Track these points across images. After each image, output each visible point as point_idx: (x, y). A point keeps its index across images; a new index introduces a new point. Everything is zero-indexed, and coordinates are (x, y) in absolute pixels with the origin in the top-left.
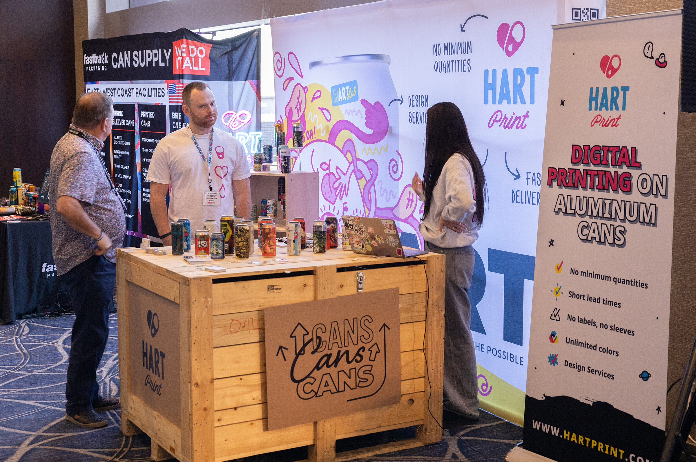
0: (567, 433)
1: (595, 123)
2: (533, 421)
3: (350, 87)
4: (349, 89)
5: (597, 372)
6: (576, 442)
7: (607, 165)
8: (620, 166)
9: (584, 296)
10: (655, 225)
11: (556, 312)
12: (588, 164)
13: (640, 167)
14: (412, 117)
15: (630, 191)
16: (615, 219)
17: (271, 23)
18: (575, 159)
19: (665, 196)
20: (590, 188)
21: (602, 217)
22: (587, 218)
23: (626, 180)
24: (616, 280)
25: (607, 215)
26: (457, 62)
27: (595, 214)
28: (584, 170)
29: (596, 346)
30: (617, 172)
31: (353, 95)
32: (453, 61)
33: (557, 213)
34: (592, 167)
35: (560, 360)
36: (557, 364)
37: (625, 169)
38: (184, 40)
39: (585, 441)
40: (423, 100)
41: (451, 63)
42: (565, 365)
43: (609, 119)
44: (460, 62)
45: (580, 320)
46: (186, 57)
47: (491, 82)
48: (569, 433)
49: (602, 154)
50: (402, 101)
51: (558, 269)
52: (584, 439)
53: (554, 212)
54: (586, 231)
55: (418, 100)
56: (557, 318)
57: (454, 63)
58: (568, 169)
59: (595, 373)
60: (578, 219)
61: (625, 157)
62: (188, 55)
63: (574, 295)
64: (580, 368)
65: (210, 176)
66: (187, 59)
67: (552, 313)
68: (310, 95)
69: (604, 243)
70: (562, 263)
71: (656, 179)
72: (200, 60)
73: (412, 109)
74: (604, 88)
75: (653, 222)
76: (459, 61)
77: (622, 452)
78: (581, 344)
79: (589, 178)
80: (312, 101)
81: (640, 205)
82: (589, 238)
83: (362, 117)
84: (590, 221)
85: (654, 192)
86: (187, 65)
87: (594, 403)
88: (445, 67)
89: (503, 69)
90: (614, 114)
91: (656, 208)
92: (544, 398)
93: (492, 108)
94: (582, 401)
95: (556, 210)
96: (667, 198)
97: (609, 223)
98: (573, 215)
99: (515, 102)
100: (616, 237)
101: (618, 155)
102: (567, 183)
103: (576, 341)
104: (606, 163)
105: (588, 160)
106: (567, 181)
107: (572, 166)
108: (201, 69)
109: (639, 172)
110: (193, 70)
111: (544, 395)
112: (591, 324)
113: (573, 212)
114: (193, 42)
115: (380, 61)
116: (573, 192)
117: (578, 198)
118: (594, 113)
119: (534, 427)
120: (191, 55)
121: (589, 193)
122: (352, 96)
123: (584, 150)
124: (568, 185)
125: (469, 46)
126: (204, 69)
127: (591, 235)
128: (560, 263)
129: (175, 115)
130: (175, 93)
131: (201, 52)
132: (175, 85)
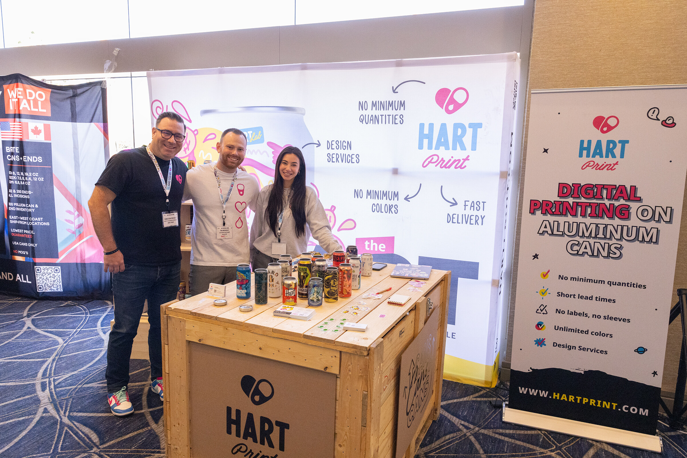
0: (556, 394)
1: (586, 167)
2: (520, 388)
3: (253, 132)
4: (252, 134)
5: (589, 350)
6: (566, 400)
7: (602, 198)
8: (617, 199)
9: (574, 295)
10: (656, 242)
11: (542, 308)
12: (579, 197)
13: (640, 201)
14: (331, 157)
15: (628, 218)
16: (610, 239)
17: (149, 76)
18: (563, 193)
19: (670, 222)
20: (581, 216)
21: (596, 237)
22: (577, 238)
23: (623, 210)
24: (610, 283)
25: (601, 235)
26: (387, 117)
27: (587, 234)
28: (573, 202)
29: (588, 331)
30: (614, 204)
31: (257, 138)
32: (382, 116)
33: (542, 234)
34: (583, 200)
35: (549, 342)
36: (545, 345)
37: (622, 202)
38: (20, 84)
39: (576, 399)
40: (345, 144)
41: (380, 117)
42: (554, 346)
43: (603, 164)
44: (391, 117)
45: (569, 313)
46: (23, 99)
47: (427, 133)
48: (558, 394)
49: (595, 190)
50: (319, 145)
51: (544, 276)
52: (575, 397)
53: (538, 233)
54: (576, 248)
55: (339, 144)
56: (544, 311)
57: (384, 117)
58: (554, 201)
59: (586, 350)
60: (566, 239)
61: (622, 193)
62: (26, 97)
63: (563, 295)
64: (570, 348)
65: (224, 213)
66: (25, 101)
67: (538, 308)
68: (201, 137)
69: (597, 256)
70: (549, 271)
71: (658, 210)
72: (40, 103)
73: (331, 151)
74: (598, 141)
75: (654, 240)
76: (389, 115)
77: (615, 405)
78: (571, 330)
79: (580, 209)
80: (204, 142)
81: (639, 229)
82: (580, 253)
83: (268, 156)
84: (581, 240)
85: (657, 219)
86: (25, 106)
87: (585, 372)
88: (373, 120)
89: (442, 124)
90: (610, 160)
91: (658, 231)
92: (531, 371)
93: (426, 153)
94: (572, 371)
95: (541, 232)
96: (672, 223)
97: (602, 242)
98: (562, 235)
99: (454, 148)
100: (611, 252)
101: (615, 192)
102: (553, 212)
103: (566, 328)
104: (601, 197)
105: (578, 194)
106: (554, 210)
107: (558, 199)
108: (41, 110)
109: (638, 204)
110: (31, 111)
111: (531, 368)
112: (582, 315)
113: (561, 233)
114: (31, 87)
115: (292, 112)
116: (561, 219)
117: (567, 224)
118: (585, 159)
119: (521, 392)
120: (28, 98)
121: (579, 219)
122: (255, 139)
123: (573, 187)
124: (555, 213)
125: (402, 104)
126: (45, 111)
127: (582, 250)
128: (547, 271)
129: (10, 149)
130: (9, 130)
131: (40, 96)
132: (9, 123)
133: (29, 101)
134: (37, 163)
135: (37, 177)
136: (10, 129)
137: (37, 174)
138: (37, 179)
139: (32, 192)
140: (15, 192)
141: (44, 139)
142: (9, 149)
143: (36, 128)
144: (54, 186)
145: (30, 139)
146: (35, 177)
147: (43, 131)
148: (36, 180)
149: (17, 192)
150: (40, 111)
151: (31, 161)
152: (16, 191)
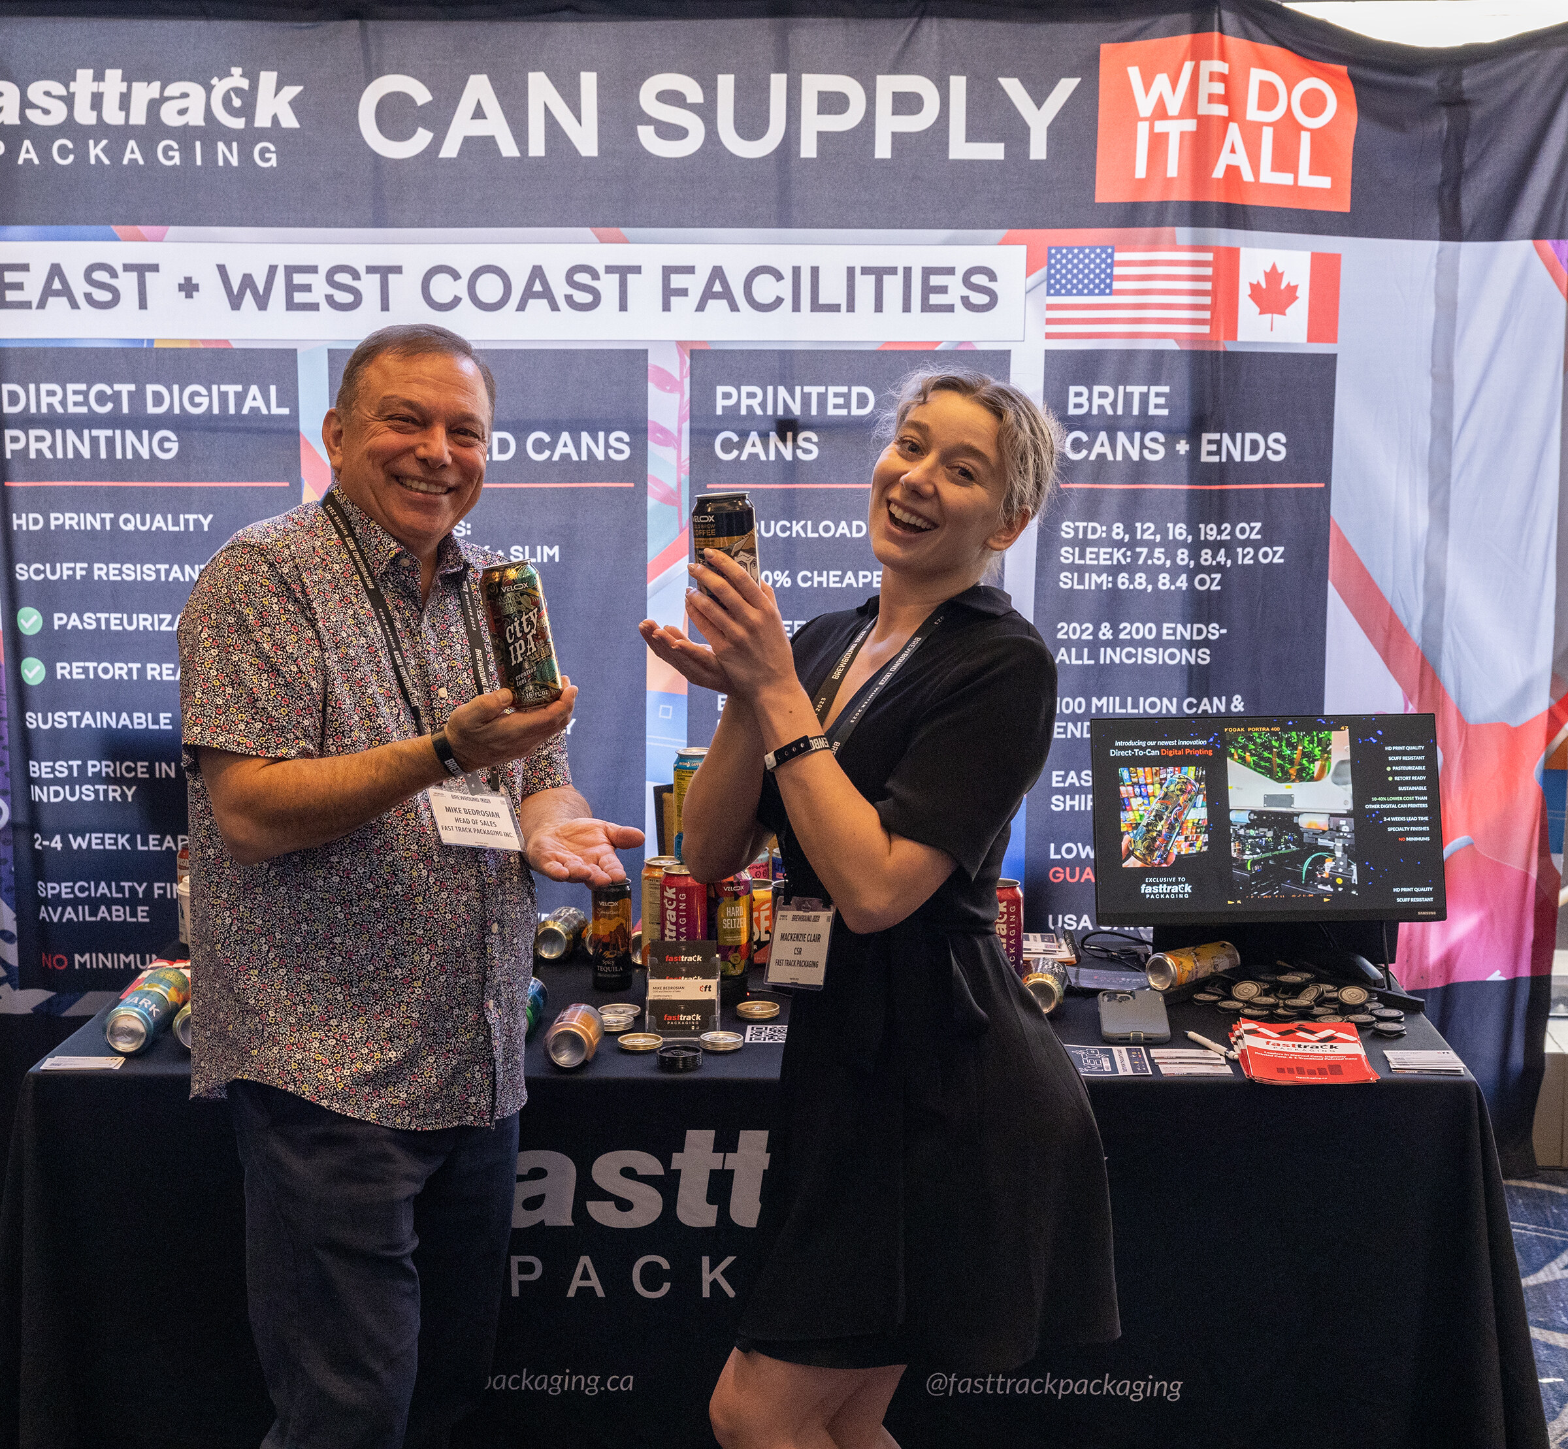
66: (1234, 135)
72: (1305, 141)
86: (1232, 161)
108: (1307, 180)
120: (1251, 118)
126: (1324, 182)
129: (1090, 400)
130: (1102, 293)
131: (1313, 103)
132: (1111, 256)
133: (1251, 135)
134: (1265, 470)
135: (1256, 545)
136: (1109, 286)
137: (1252, 530)
138: (1255, 557)
139: (1224, 631)
140: (1109, 636)
141: (1304, 339)
142: (1083, 400)
143: (1273, 276)
144: (1331, 590)
145: (1241, 337)
146: (1245, 544)
147: (1304, 293)
148: (1248, 561)
149: (1122, 636)
150: (1301, 183)
151: (1238, 459)
152: (1116, 631)
